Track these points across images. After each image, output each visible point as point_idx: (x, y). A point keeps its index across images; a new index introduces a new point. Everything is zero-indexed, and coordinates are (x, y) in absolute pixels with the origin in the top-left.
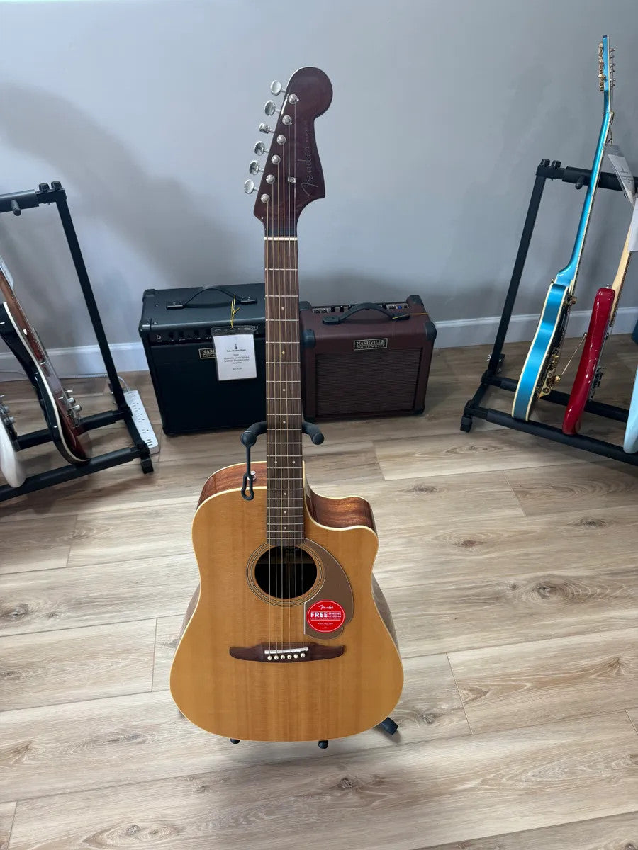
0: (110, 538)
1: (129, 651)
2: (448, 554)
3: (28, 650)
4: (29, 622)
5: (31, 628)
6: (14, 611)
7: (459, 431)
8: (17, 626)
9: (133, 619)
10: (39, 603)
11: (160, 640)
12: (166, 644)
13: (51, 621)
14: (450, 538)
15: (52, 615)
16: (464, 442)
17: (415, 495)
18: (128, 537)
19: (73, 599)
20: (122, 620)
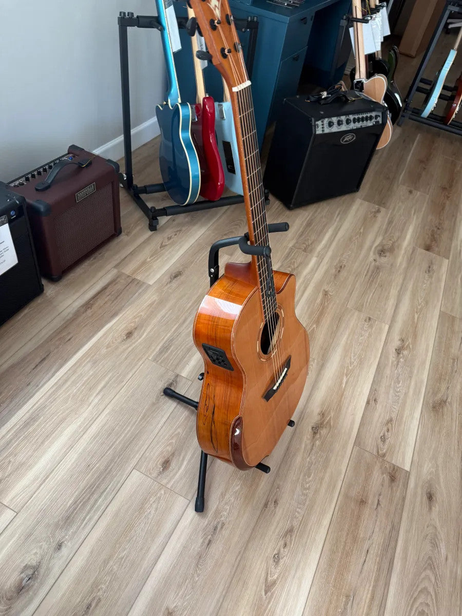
0: (22, 464)
1: (145, 501)
3: (78, 581)
4: (49, 569)
5: (56, 571)
6: (22, 580)
7: (150, 233)
8: (42, 584)
9: (119, 485)
10: (36, 553)
11: (154, 475)
12: (160, 473)
13: (65, 551)
15: (59, 546)
16: (159, 238)
17: (175, 284)
18: (34, 451)
19: (58, 521)
20: (113, 493)
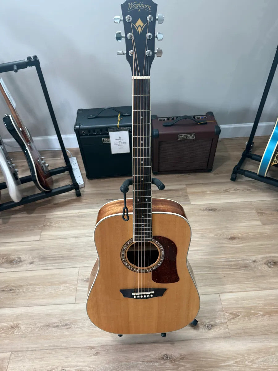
0: (60, 227)
1: (65, 282)
2: (222, 243)
3: (20, 279)
4: (21, 266)
5: (22, 269)
6: (15, 260)
7: (229, 180)
8: (15, 267)
9: (69, 267)
10: (26, 257)
11: (80, 278)
12: (83, 280)
13: (31, 266)
14: (223, 235)
15: (32, 263)
16: (232, 186)
17: (206, 213)
18: (68, 227)
19: (42, 256)
20: (63, 267)
